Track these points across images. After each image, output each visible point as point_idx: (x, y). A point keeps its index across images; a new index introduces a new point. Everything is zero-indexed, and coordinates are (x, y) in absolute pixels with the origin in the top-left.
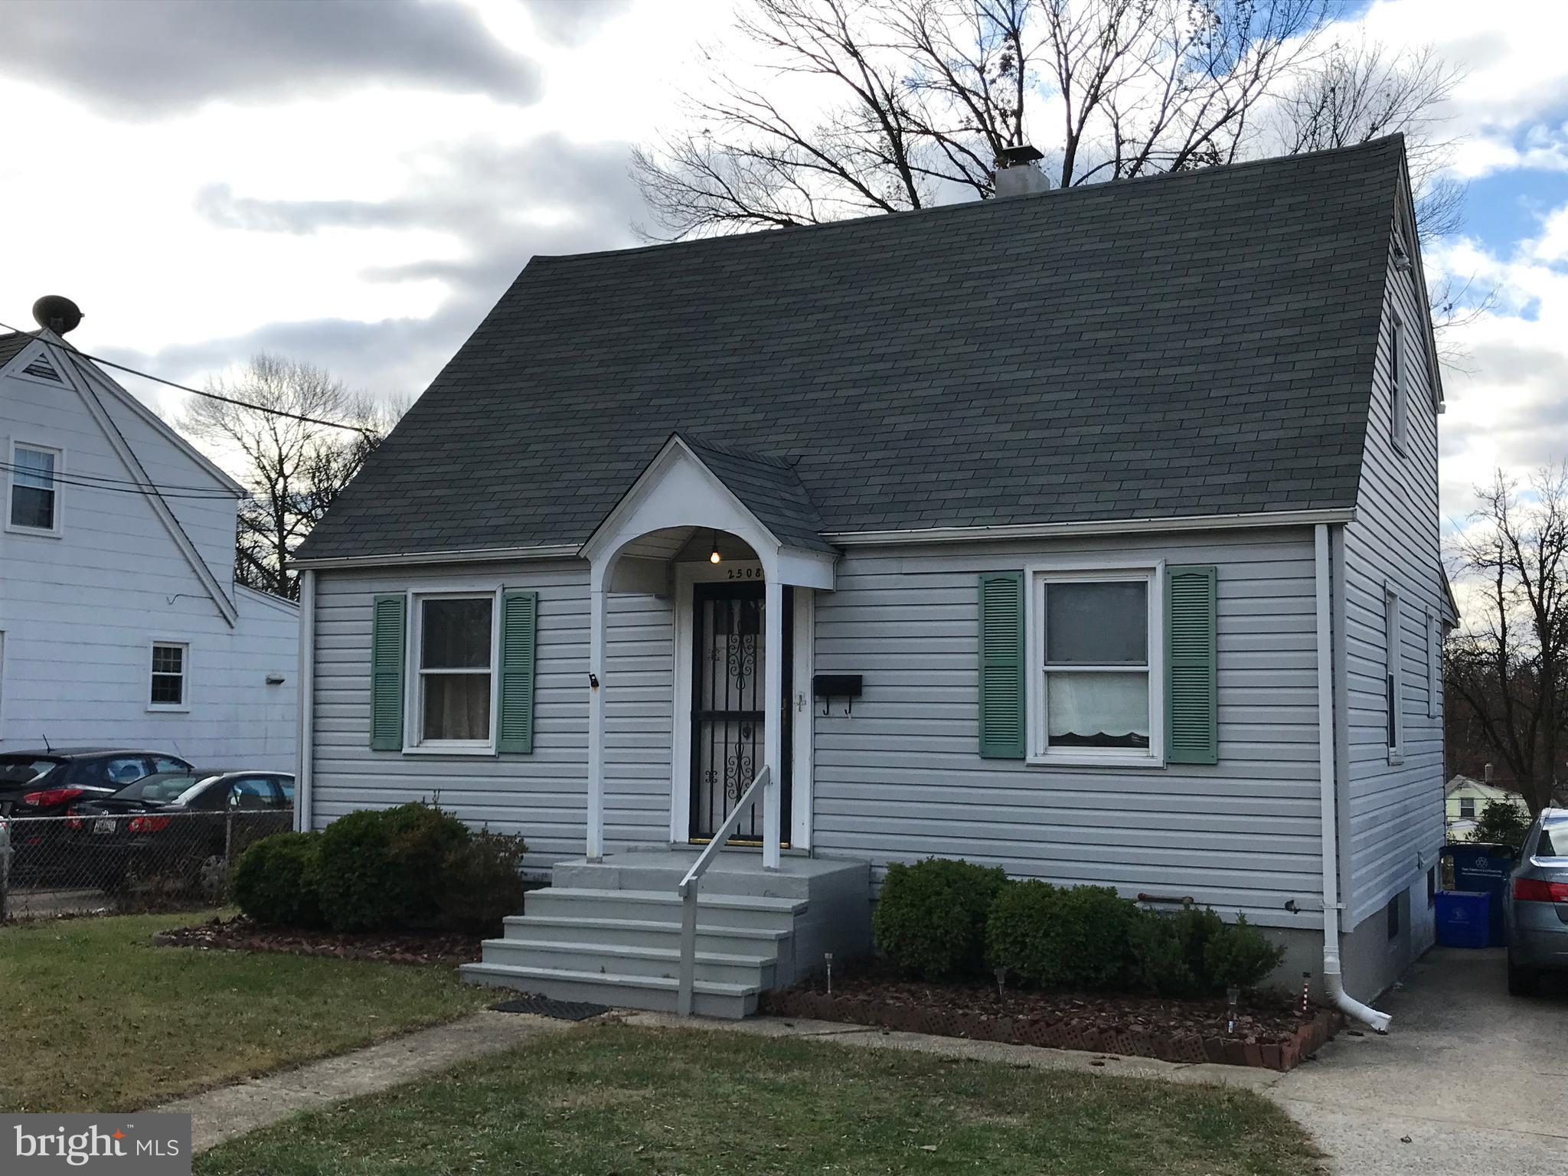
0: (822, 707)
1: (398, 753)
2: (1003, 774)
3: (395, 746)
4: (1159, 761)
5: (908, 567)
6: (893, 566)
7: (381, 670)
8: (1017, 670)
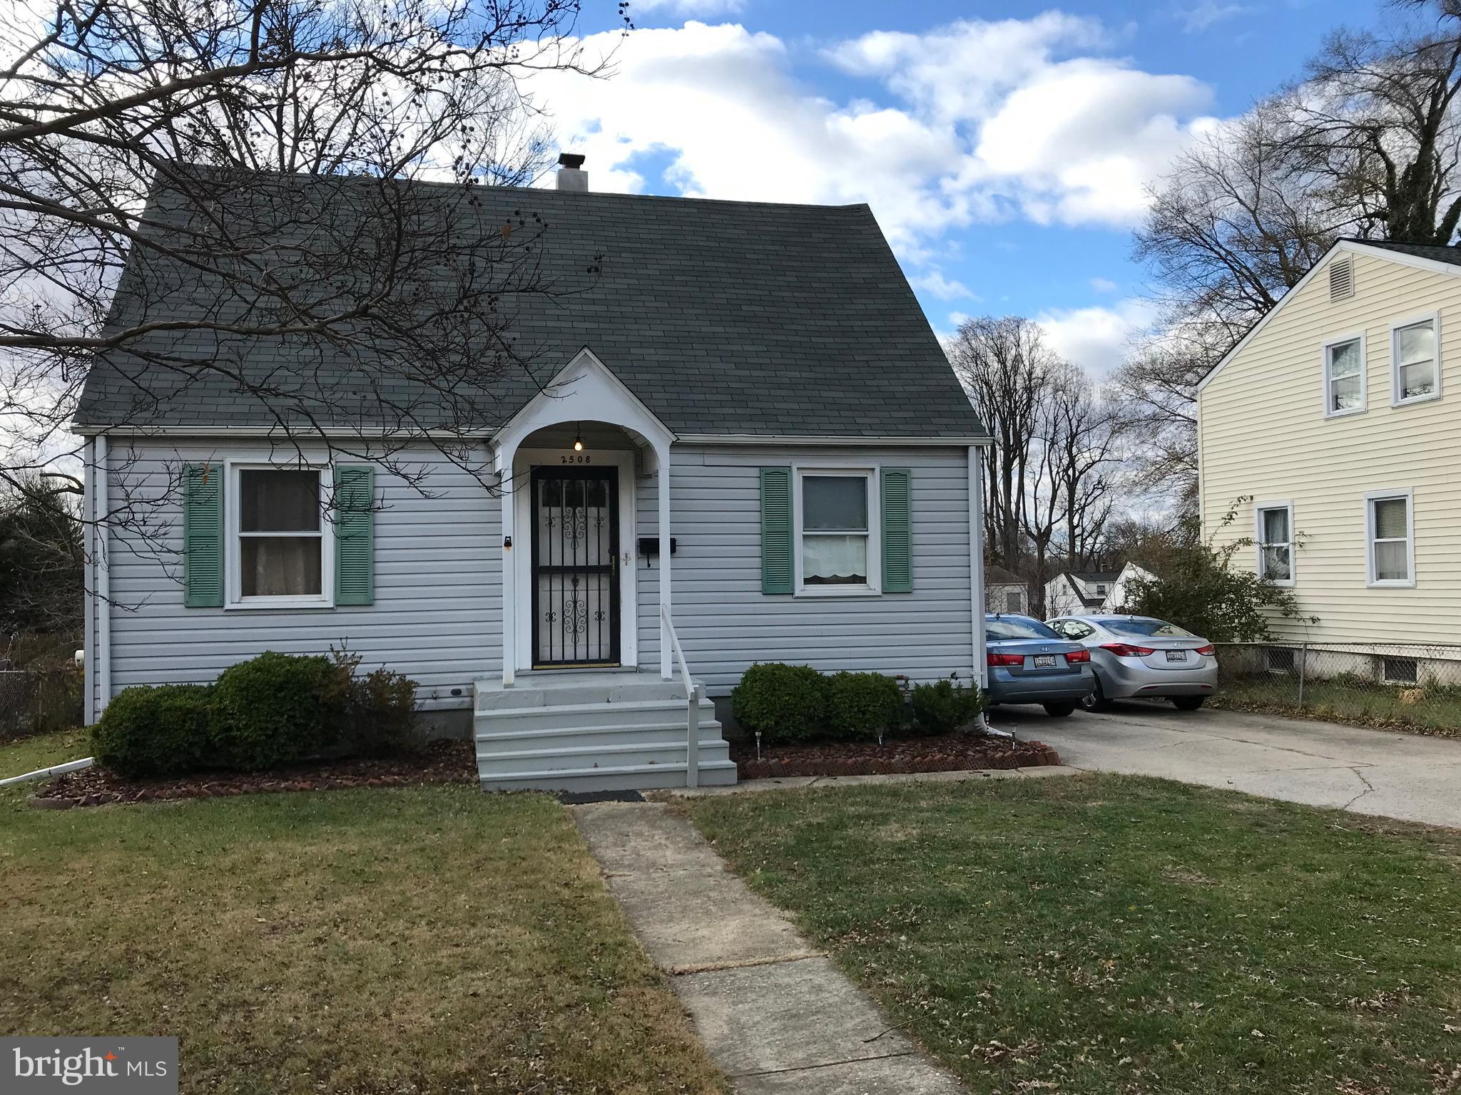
0: (644, 563)
1: (220, 610)
2: (778, 605)
3: (216, 602)
4: (878, 591)
5: (708, 461)
6: (697, 460)
7: (194, 532)
8: (788, 534)
